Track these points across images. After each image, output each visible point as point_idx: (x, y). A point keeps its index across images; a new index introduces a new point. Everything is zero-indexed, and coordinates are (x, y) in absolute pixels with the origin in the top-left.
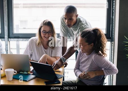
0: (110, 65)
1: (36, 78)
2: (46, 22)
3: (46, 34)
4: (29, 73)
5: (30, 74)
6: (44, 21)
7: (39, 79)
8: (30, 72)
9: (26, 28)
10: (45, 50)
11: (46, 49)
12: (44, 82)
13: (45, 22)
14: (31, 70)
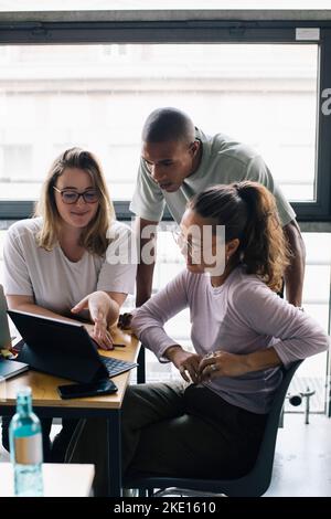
0: (297, 322)
1: (31, 374)
2: (74, 157)
3: (75, 203)
4: (6, 353)
5: (7, 358)
6: (66, 153)
7: (41, 376)
8: (11, 351)
9: (13, 178)
10: (69, 263)
11: (74, 260)
12: (56, 388)
13: (68, 156)
14: (14, 343)
